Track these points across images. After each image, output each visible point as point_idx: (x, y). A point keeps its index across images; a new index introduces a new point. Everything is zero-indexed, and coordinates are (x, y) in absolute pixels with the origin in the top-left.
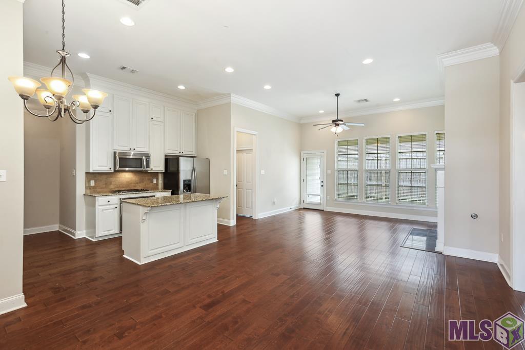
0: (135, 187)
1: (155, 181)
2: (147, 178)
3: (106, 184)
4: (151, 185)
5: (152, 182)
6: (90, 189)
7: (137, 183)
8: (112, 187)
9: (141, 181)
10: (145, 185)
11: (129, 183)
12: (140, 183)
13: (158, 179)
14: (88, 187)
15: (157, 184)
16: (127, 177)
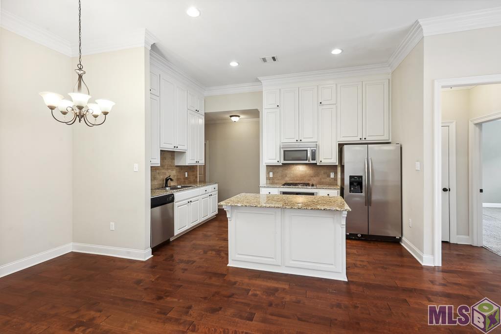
0: (309, 180)
1: (332, 175)
2: (322, 171)
3: (282, 176)
4: (328, 180)
5: (329, 176)
6: (269, 180)
7: (312, 177)
8: (288, 180)
9: (316, 175)
10: (321, 179)
11: (303, 177)
12: (315, 177)
13: (336, 173)
14: (268, 178)
15: (335, 179)
16: (300, 170)
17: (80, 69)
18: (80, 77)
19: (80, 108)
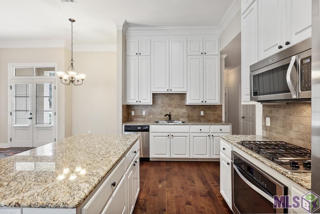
6: (266, 130)
17: (72, 61)
18: (72, 64)
19: (72, 78)
